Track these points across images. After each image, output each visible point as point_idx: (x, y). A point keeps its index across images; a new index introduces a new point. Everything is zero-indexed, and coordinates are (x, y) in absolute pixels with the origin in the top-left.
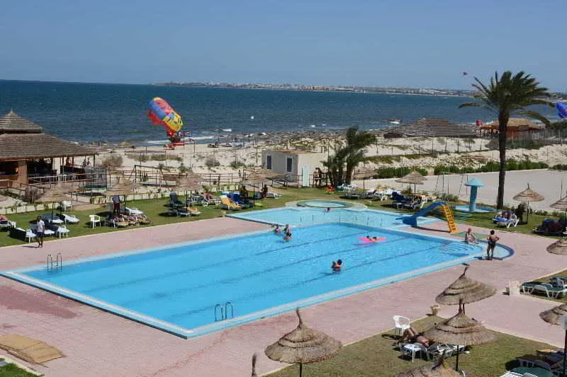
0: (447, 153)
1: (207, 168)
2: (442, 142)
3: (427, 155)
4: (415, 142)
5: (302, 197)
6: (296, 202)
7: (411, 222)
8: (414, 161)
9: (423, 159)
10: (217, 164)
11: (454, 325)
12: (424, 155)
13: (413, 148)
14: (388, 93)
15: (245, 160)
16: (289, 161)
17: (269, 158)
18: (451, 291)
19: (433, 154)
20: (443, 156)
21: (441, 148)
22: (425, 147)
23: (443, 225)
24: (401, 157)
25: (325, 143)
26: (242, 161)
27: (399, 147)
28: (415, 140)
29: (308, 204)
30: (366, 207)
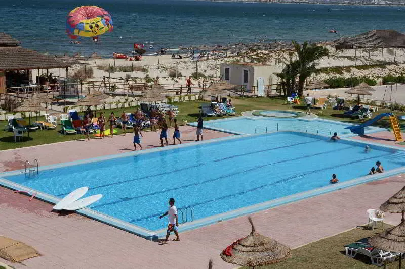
0: (396, 63)
1: (170, 78)
2: (391, 53)
3: (376, 65)
4: (365, 54)
5: (257, 107)
6: (251, 112)
7: (359, 131)
8: (364, 71)
9: (373, 69)
10: (180, 75)
11: (397, 234)
12: (373, 66)
13: (363, 59)
14: (341, 4)
15: (205, 71)
16: (246, 73)
17: (227, 70)
18: (395, 201)
19: (382, 64)
20: (392, 67)
21: (391, 58)
22: (375, 58)
23: (390, 134)
24: (351, 68)
25: (279, 55)
26: (202, 72)
27: (350, 58)
28: (365, 51)
29: (262, 113)
30: (317, 116)
